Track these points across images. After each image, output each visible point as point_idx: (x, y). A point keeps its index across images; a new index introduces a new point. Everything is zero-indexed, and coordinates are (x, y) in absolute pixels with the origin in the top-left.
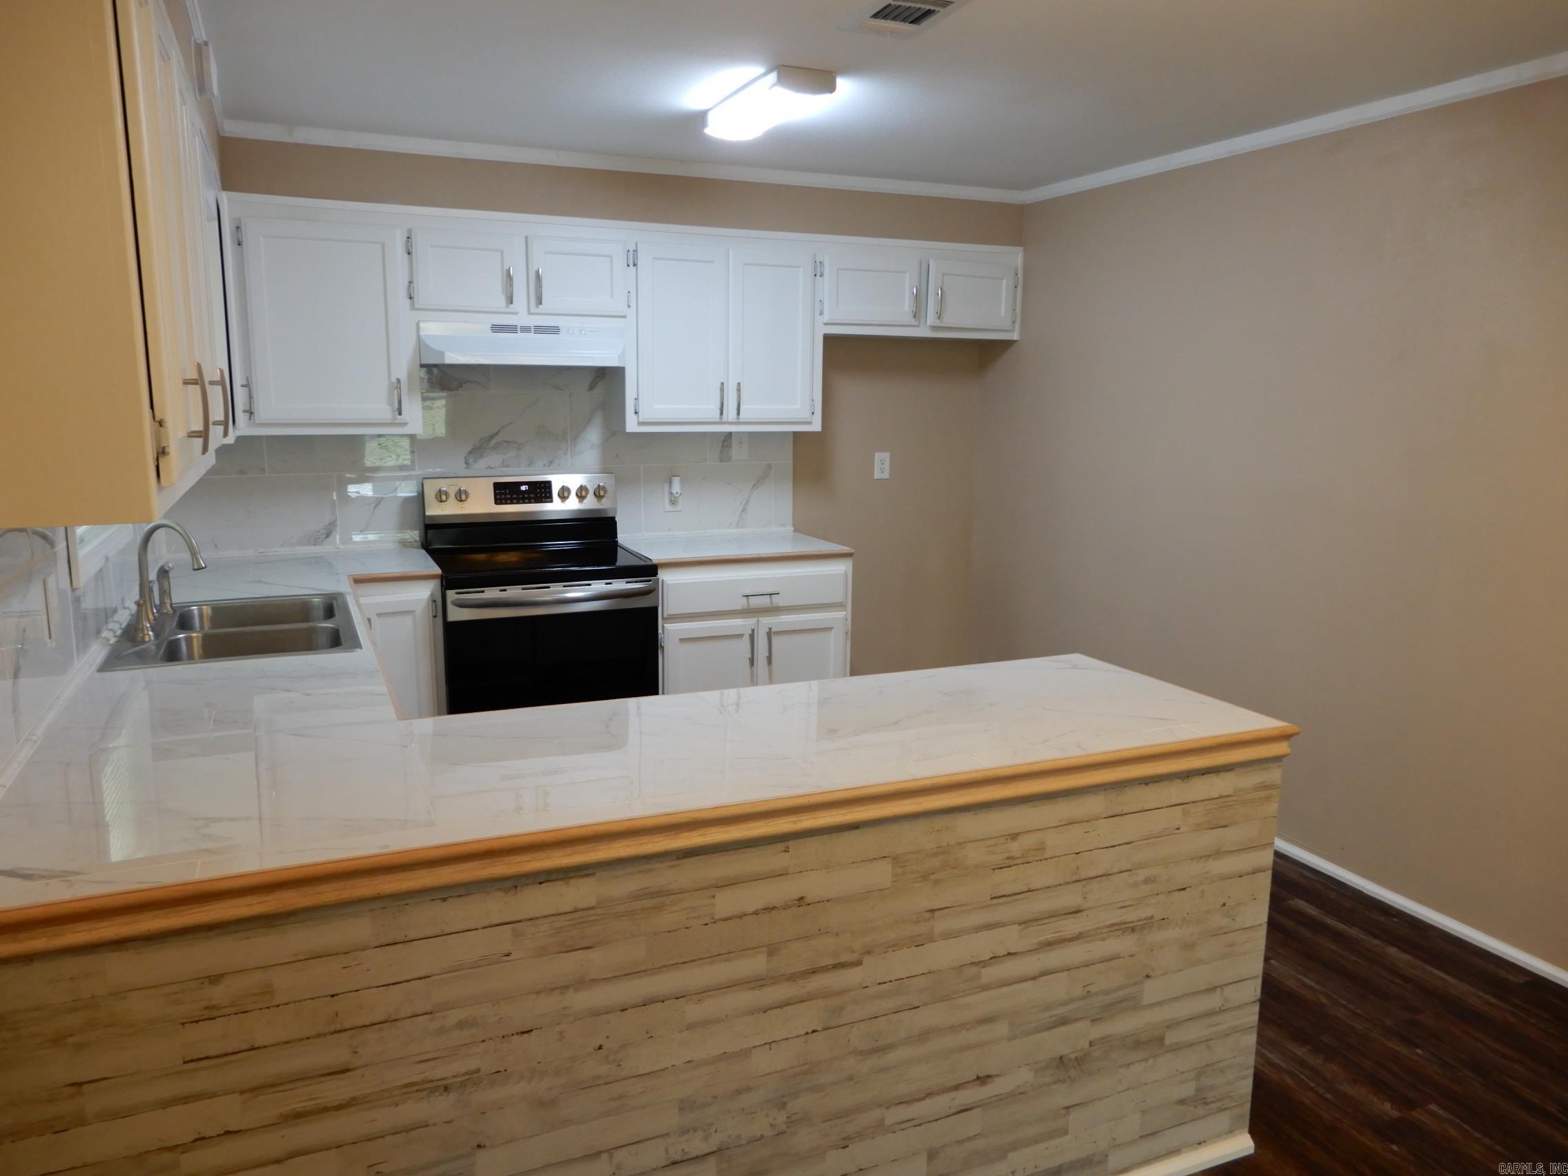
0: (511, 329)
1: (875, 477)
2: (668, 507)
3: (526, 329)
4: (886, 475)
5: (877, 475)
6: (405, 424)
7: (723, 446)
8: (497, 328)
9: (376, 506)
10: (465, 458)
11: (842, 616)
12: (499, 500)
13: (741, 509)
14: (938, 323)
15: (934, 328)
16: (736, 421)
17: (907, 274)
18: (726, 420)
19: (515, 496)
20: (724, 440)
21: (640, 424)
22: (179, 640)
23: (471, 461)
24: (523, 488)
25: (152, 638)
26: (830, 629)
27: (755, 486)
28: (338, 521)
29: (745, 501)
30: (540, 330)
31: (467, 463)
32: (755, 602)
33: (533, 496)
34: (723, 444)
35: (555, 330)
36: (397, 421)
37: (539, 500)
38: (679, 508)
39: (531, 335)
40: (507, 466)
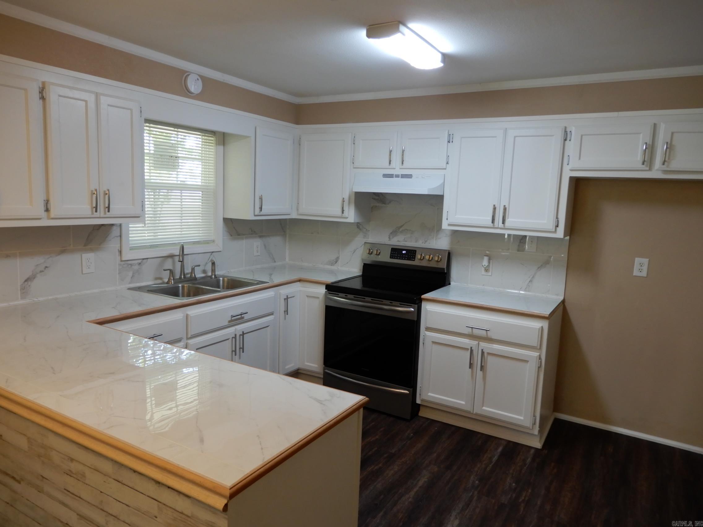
0: (391, 176)
1: (634, 274)
2: (483, 272)
3: (397, 176)
4: (644, 274)
5: (636, 273)
6: (347, 218)
7: (520, 242)
8: (385, 176)
9: (353, 253)
10: (389, 236)
11: (536, 356)
12: (392, 257)
13: (529, 279)
14: (665, 168)
15: (665, 172)
16: (503, 227)
17: (641, 135)
18: (497, 226)
19: (399, 255)
20: (521, 239)
21: (449, 225)
22: (179, 286)
23: (391, 237)
24: (404, 252)
25: (173, 283)
26: (527, 361)
27: (539, 268)
28: (340, 257)
29: (532, 276)
30: (404, 176)
31: (389, 238)
32: (476, 332)
33: (407, 256)
34: (520, 241)
35: (409, 176)
36: (343, 216)
37: (409, 259)
38: (490, 274)
39: (399, 179)
40: (406, 241)
